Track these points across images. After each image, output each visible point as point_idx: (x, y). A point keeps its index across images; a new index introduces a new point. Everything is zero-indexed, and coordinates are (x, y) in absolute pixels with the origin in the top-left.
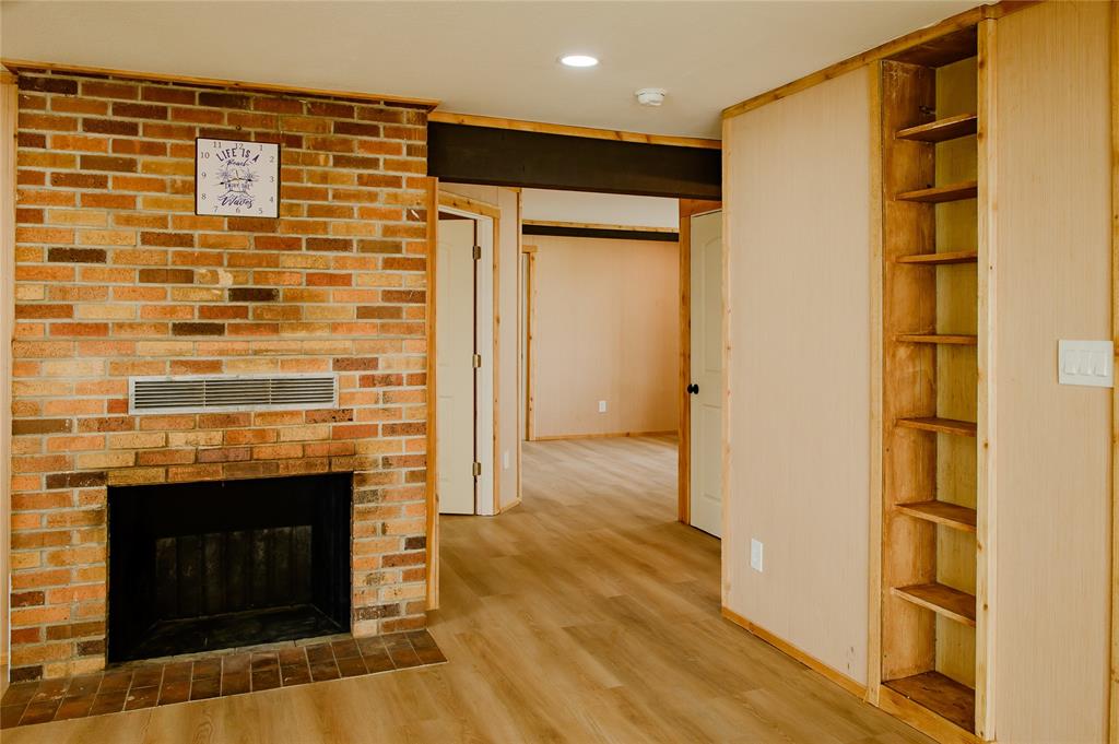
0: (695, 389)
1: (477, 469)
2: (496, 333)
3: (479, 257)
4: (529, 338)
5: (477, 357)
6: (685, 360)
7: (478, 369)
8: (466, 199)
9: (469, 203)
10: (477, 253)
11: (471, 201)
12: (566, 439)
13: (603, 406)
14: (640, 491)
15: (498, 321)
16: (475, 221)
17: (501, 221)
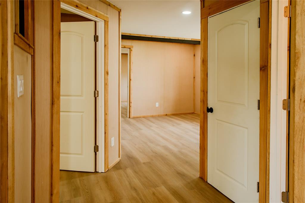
0: (211, 110)
1: (96, 149)
2: (106, 80)
3: (98, 41)
4: (130, 80)
5: (97, 92)
6: (204, 94)
7: (97, 98)
8: (85, 5)
9: (87, 8)
10: (96, 39)
11: (89, 7)
12: (144, 117)
13: (157, 105)
14: (175, 150)
15: (108, 73)
16: (96, 22)
17: (109, 23)
